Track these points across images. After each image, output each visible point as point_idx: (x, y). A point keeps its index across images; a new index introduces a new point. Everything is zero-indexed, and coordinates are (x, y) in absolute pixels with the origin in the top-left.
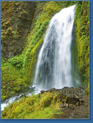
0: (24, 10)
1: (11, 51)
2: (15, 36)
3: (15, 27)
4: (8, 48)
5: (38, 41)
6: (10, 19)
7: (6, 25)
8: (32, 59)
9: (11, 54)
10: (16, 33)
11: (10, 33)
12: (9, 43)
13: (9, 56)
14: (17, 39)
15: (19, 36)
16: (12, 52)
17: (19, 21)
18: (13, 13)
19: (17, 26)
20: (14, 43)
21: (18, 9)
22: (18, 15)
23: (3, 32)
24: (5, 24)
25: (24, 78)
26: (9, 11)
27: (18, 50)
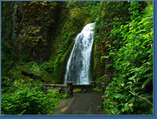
0: (51, 19)
1: (42, 57)
2: (45, 44)
3: (44, 35)
4: (39, 54)
5: (65, 51)
6: (40, 28)
7: (37, 33)
8: (62, 67)
9: (42, 60)
10: (46, 41)
11: (41, 41)
12: (39, 50)
13: (40, 62)
14: (46, 47)
15: (47, 44)
16: (43, 59)
17: (47, 30)
18: (42, 22)
19: (46, 34)
20: (44, 50)
21: (46, 18)
22: (46, 24)
23: (34, 40)
24: (35, 32)
25: (56, 80)
26: (38, 20)
27: (47, 56)
